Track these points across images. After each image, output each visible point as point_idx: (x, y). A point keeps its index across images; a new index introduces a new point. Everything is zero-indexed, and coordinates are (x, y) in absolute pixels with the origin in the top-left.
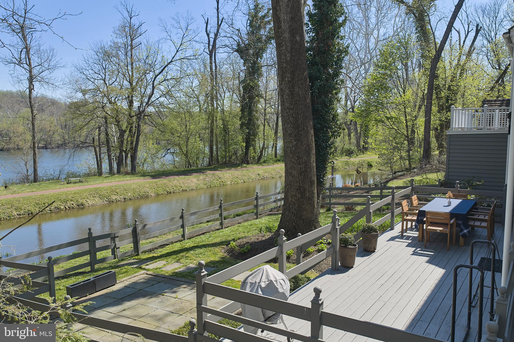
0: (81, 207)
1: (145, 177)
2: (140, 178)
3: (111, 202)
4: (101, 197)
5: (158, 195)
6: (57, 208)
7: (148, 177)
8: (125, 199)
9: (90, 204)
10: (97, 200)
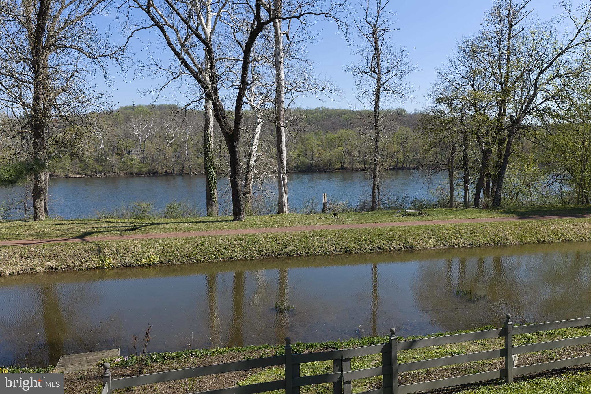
0: (410, 250)
1: (507, 215)
2: (500, 215)
3: (450, 247)
4: (439, 239)
5: (522, 244)
6: (380, 248)
7: (513, 214)
8: (471, 244)
9: (422, 246)
10: (431, 243)
